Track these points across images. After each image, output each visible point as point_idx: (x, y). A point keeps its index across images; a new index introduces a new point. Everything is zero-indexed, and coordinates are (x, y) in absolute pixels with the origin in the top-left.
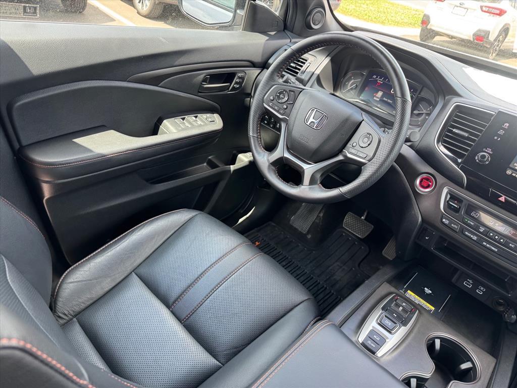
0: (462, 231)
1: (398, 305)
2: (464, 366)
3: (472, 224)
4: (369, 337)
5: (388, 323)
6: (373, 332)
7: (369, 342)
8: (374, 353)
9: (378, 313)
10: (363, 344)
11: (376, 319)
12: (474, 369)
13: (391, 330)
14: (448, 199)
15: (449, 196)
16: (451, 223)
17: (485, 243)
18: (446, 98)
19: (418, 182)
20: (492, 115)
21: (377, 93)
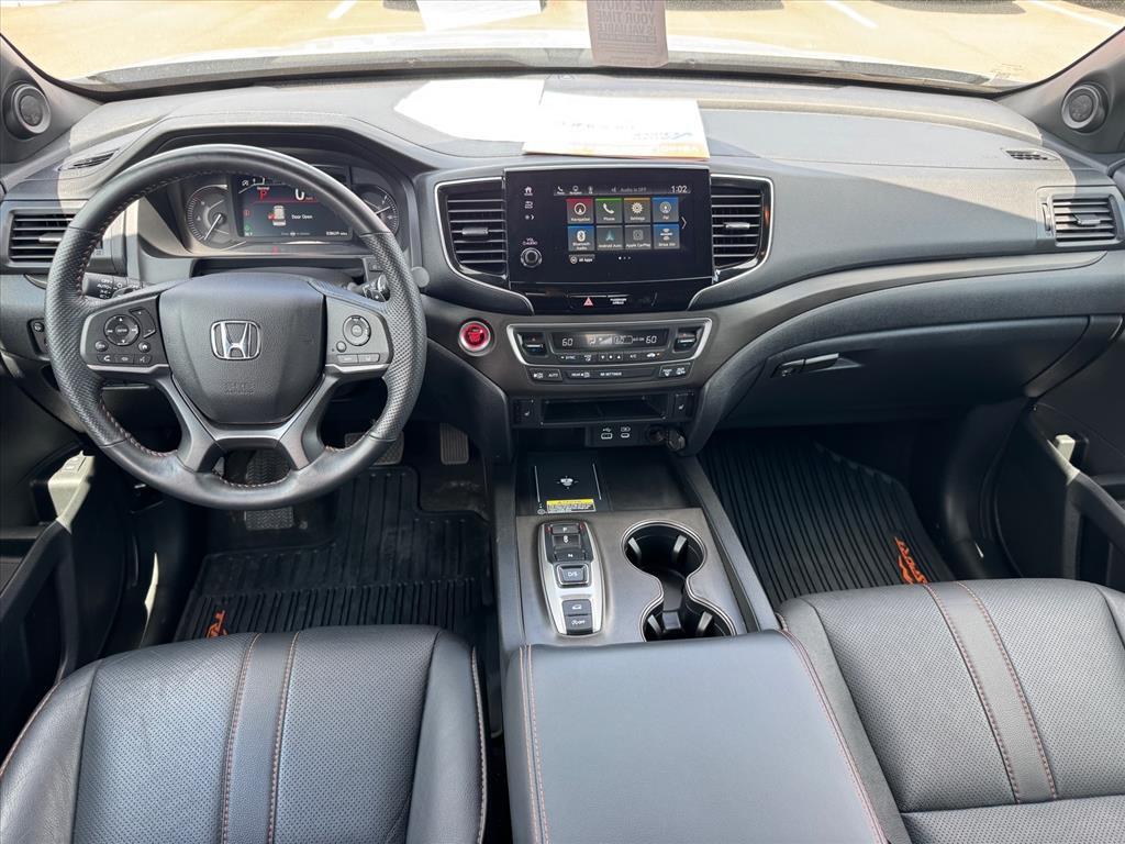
0: (566, 374)
1: (559, 538)
2: (678, 547)
3: (572, 357)
4: (569, 616)
5: (573, 574)
6: (567, 604)
7: (575, 622)
8: (589, 631)
9: (550, 573)
10: (570, 632)
11: (555, 582)
12: (690, 541)
13: (584, 580)
14: (521, 343)
15: (520, 338)
16: (546, 374)
17: (602, 374)
18: (414, 181)
19: (463, 341)
20: (499, 182)
21: (272, 212)
